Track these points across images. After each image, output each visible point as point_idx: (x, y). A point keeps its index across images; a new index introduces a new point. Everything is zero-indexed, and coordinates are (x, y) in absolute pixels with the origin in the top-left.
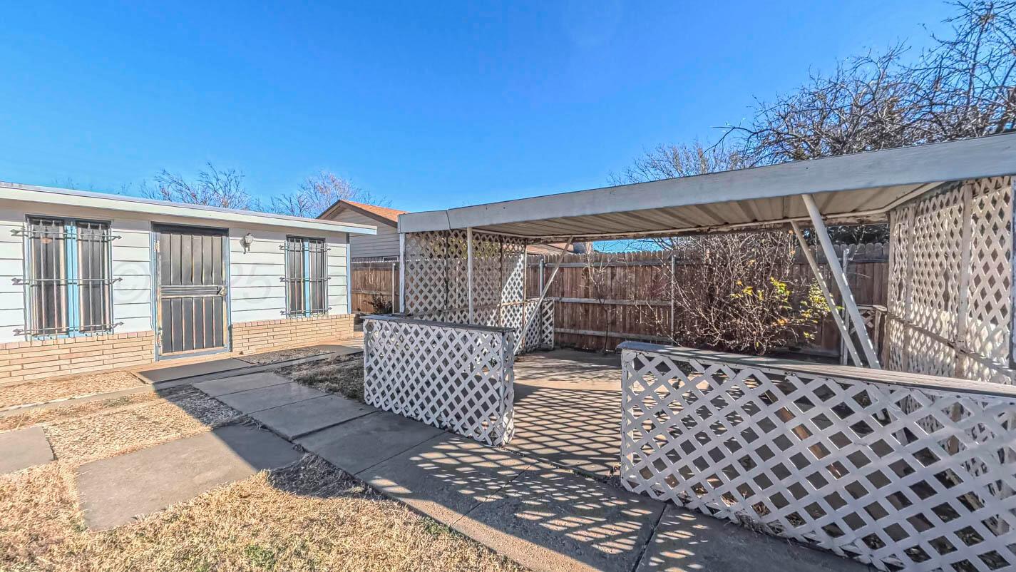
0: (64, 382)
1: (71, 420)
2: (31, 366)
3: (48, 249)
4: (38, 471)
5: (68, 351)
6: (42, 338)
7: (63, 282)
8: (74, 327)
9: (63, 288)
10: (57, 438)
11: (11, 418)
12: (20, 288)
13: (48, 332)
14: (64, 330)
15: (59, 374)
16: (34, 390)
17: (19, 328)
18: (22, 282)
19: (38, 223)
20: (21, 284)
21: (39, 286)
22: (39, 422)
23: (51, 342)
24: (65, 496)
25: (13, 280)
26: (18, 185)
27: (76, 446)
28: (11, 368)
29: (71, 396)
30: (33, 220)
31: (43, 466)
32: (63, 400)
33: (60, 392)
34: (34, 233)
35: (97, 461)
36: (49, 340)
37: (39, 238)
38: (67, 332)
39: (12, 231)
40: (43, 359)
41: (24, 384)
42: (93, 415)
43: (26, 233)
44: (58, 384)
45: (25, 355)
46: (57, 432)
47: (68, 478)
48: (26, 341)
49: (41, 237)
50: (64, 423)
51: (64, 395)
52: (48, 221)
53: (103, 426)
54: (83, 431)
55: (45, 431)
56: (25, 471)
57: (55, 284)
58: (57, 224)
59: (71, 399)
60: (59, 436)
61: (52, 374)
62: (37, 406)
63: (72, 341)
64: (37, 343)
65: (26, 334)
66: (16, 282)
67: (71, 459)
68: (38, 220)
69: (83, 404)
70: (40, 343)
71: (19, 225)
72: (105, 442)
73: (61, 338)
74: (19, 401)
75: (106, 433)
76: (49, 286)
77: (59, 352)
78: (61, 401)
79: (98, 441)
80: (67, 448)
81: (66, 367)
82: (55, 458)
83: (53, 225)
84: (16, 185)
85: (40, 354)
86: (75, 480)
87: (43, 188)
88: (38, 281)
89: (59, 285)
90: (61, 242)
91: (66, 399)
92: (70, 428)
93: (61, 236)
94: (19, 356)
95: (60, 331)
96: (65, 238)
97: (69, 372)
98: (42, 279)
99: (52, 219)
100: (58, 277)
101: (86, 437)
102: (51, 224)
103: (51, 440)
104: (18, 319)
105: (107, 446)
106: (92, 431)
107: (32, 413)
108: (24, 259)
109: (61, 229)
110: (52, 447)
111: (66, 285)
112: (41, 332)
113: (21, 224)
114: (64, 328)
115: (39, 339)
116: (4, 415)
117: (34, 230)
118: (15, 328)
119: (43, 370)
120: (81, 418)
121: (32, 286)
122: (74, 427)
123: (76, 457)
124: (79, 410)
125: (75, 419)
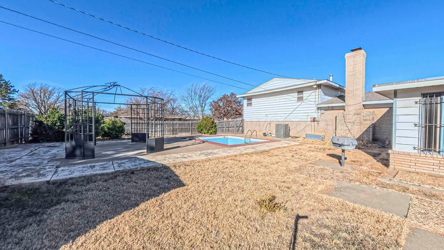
0: (434, 178)
1: (427, 199)
2: (419, 165)
3: (432, 109)
4: (396, 218)
5: (438, 162)
6: (425, 153)
7: (438, 126)
8: (443, 150)
9: (438, 129)
10: (414, 206)
11: (402, 186)
12: (417, 128)
13: (429, 151)
14: (438, 151)
15: (432, 172)
16: (418, 177)
17: (416, 146)
18: (418, 125)
19: (427, 97)
20: (418, 126)
21: (426, 127)
22: (412, 193)
23: (430, 156)
24: (399, 240)
25: (414, 124)
26: (417, 80)
27: (419, 216)
28: (411, 164)
29: (433, 187)
30: (424, 95)
31: (399, 217)
32: (427, 187)
33: (429, 182)
34: (425, 102)
35: (426, 231)
36: (428, 154)
37: (427, 104)
38: (439, 152)
39: (415, 102)
40: (426, 163)
41: (415, 173)
42: (440, 202)
43: (421, 102)
44: (431, 177)
45: (417, 159)
46: (416, 202)
47: (406, 230)
48: (418, 153)
49: (428, 104)
50: (422, 199)
51: (429, 184)
52: (431, 95)
53: (441, 212)
54: (429, 208)
55: (411, 199)
56: (391, 215)
57: (434, 126)
58: (436, 96)
59: (432, 188)
60: (415, 205)
61: (429, 172)
62: (415, 185)
63: (441, 157)
64: (422, 154)
65: (418, 150)
66: (416, 125)
67: (412, 221)
68: (426, 95)
69: (437, 193)
70: (424, 155)
71: (418, 99)
72: (436, 222)
73: (435, 155)
74: (408, 180)
75: (440, 217)
76: (430, 128)
77: (434, 161)
78: (426, 187)
79: (432, 219)
80: (415, 214)
81: (437, 170)
82: (406, 217)
83: (434, 97)
84: (416, 81)
85: (424, 160)
86: (409, 235)
87: (428, 79)
88: (426, 125)
89: (436, 127)
90: (439, 105)
91: (430, 187)
92: (424, 203)
93: (439, 102)
94: (414, 159)
95: (435, 151)
96: (441, 103)
97: (438, 173)
98: (428, 124)
99: (433, 93)
100: (436, 122)
101: (428, 213)
102: (433, 96)
103: (410, 206)
104: (415, 142)
105: (436, 225)
106: (433, 211)
107: (411, 188)
108: (419, 115)
109: (439, 98)
110: (409, 209)
111: (440, 127)
112: (425, 150)
113: (419, 98)
114: (437, 150)
115: (424, 153)
116: (400, 184)
117: (425, 100)
118: (414, 146)
119: (425, 168)
120: (432, 201)
121: (423, 127)
122: (426, 205)
123: (415, 222)
124: (434, 196)
125: (429, 200)
